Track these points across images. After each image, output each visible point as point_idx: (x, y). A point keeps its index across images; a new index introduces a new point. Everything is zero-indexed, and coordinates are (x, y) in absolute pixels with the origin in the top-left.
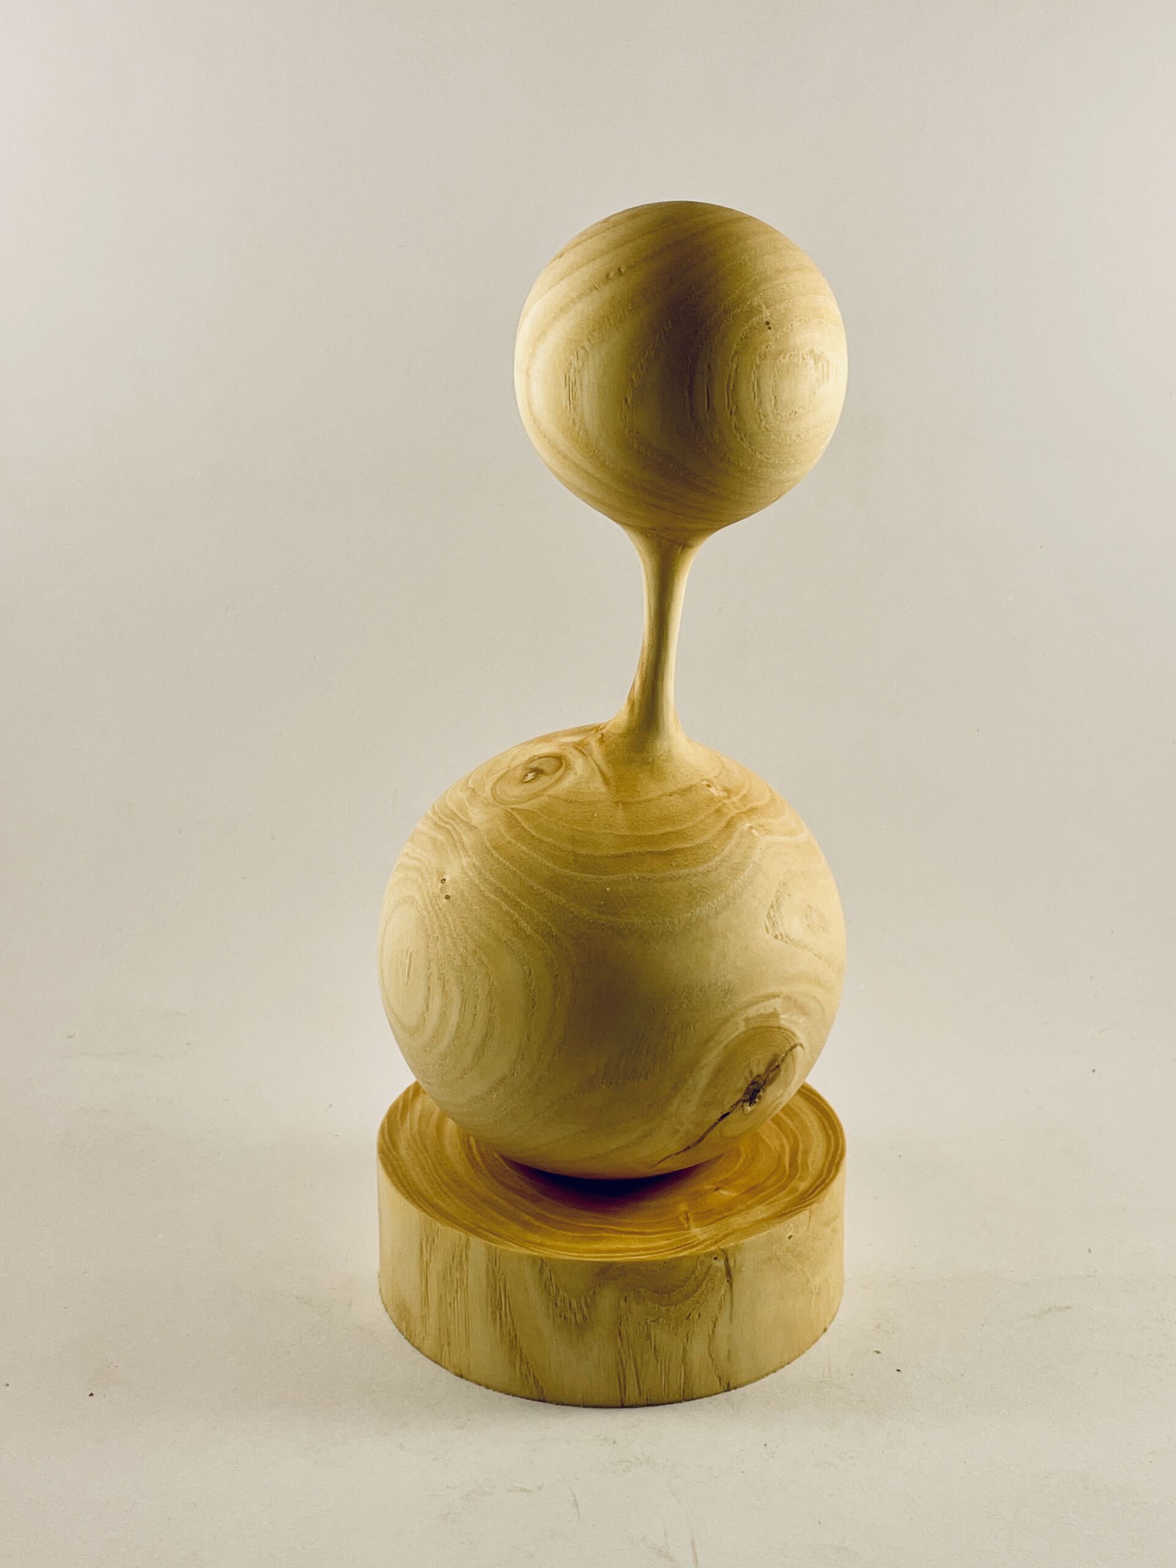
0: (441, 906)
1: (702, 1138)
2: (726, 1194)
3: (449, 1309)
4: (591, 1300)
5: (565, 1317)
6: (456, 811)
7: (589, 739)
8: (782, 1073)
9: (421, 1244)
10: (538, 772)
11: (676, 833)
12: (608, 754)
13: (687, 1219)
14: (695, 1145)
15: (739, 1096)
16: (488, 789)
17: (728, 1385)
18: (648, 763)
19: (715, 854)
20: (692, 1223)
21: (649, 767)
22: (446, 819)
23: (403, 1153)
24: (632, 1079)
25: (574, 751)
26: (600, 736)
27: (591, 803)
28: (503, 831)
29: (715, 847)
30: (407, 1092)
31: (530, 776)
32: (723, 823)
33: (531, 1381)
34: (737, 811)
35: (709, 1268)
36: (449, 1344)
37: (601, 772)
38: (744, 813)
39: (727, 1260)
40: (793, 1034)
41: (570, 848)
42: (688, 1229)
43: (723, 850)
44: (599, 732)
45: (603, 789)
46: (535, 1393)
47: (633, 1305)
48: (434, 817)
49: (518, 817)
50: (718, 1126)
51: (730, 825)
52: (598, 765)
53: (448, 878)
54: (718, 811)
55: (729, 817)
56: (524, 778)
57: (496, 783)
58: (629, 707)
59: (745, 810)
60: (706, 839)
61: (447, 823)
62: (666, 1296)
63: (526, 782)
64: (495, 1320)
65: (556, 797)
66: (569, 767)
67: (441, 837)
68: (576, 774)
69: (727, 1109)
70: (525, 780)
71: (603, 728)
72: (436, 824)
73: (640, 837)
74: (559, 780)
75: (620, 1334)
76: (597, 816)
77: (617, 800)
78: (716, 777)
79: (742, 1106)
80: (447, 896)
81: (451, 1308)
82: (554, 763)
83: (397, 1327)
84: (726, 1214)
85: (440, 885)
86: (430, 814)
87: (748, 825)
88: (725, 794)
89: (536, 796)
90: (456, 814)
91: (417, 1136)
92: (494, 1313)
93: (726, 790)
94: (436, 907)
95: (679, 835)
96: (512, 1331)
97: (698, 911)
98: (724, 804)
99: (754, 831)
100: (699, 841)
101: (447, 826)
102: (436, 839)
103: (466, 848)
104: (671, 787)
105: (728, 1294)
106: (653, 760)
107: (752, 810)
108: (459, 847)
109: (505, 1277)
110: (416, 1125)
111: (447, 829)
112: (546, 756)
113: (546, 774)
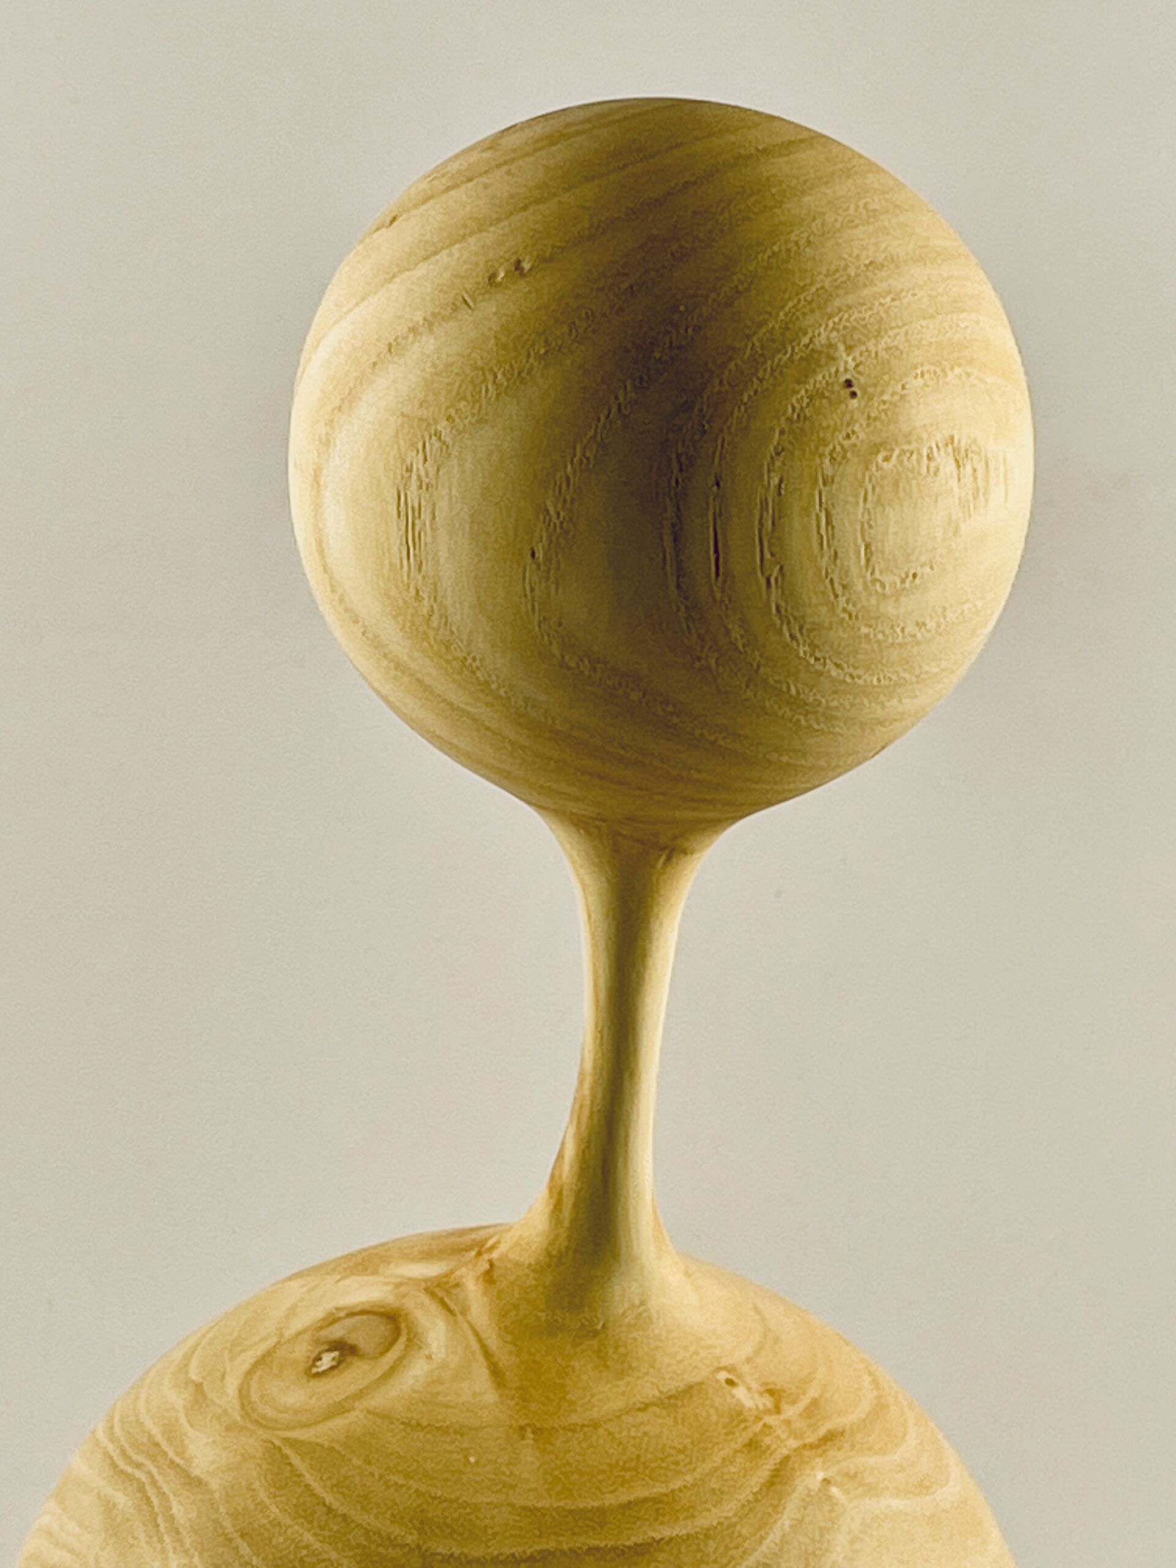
6: (159, 1438)
7: (458, 1273)
10: (345, 1350)
11: (657, 1500)
12: (503, 1313)
16: (232, 1386)
18: (596, 1333)
19: (744, 1552)
21: (594, 1343)
22: (137, 1456)
25: (425, 1299)
26: (487, 1266)
27: (462, 1431)
28: (263, 1495)
29: (744, 1532)
31: (327, 1360)
32: (763, 1473)
34: (797, 1443)
37: (487, 1354)
38: (812, 1446)
43: (762, 1539)
44: (486, 1257)
45: (491, 1397)
48: (110, 1447)
49: (295, 1460)
51: (779, 1477)
52: (480, 1340)
54: (753, 1445)
55: (778, 1457)
56: (312, 1366)
57: (249, 1373)
58: (553, 1201)
59: (811, 1438)
60: (725, 1514)
63: (318, 1375)
65: (386, 1416)
66: (415, 1341)
67: (122, 1499)
68: (429, 1357)
70: (314, 1370)
71: (492, 1248)
72: (114, 1465)
73: (571, 1511)
74: (393, 1370)
76: (477, 1462)
77: (522, 1422)
78: (748, 1360)
82: (382, 1329)
86: (101, 1435)
87: (820, 1475)
88: (768, 1402)
89: (340, 1409)
90: (157, 1445)
93: (771, 1392)
95: (662, 1506)
98: (766, 1426)
99: (834, 1490)
100: (704, 1521)
101: (139, 1474)
102: (114, 1505)
103: (178, 1533)
104: (645, 1389)
106: (604, 1326)
107: (830, 1438)
108: (162, 1529)
111: (138, 1480)
112: (363, 1312)
113: (362, 1357)
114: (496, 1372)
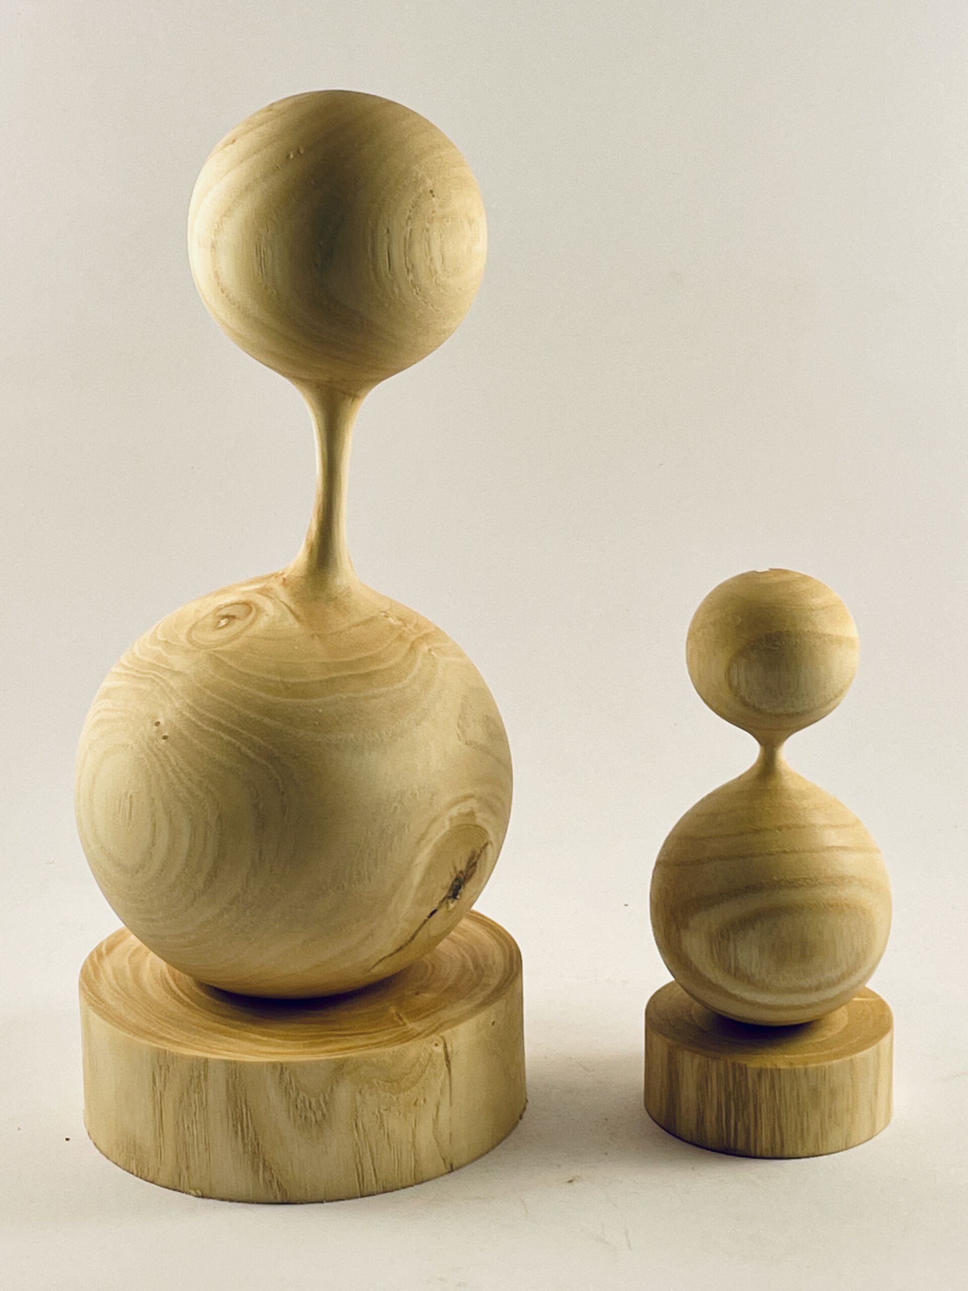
0: (159, 747)
1: (413, 938)
2: (427, 996)
3: (187, 1132)
4: (330, 1096)
5: (306, 1117)
6: (154, 662)
7: (269, 585)
8: (477, 870)
9: (154, 1075)
11: (370, 657)
12: (294, 595)
13: (401, 1019)
14: (407, 944)
15: (444, 894)
16: (183, 638)
17: (451, 1165)
18: (333, 599)
19: (407, 674)
20: (405, 1020)
21: (332, 603)
22: (145, 671)
24: (357, 883)
25: (259, 596)
26: (282, 580)
27: (289, 638)
28: (210, 671)
29: (405, 666)
31: (223, 622)
32: (408, 646)
33: (275, 1186)
34: (415, 637)
35: (430, 1055)
36: (188, 1168)
37: (291, 611)
38: (420, 638)
39: (445, 1047)
40: (487, 832)
41: (278, 678)
42: (405, 1024)
43: (412, 669)
44: (280, 578)
45: (297, 625)
46: (278, 1196)
47: (368, 1097)
49: (222, 658)
50: (428, 922)
51: (413, 648)
52: (286, 606)
53: (162, 721)
54: (400, 638)
55: (410, 642)
56: (218, 625)
57: (189, 632)
59: (420, 635)
60: (397, 660)
61: (148, 674)
62: (395, 1084)
63: (221, 628)
64: (236, 1133)
65: (255, 637)
66: (259, 610)
67: (144, 686)
68: (267, 615)
69: (435, 906)
70: (219, 626)
71: (282, 574)
73: (340, 663)
74: (252, 623)
75: (356, 1125)
77: (312, 633)
78: (389, 609)
79: (447, 903)
80: (164, 736)
81: (190, 1131)
82: (243, 609)
83: (124, 1169)
84: (433, 1010)
85: (155, 728)
87: (427, 648)
88: (400, 623)
89: (236, 637)
90: (155, 665)
92: (235, 1126)
93: (400, 619)
94: (155, 750)
95: (373, 659)
96: (253, 1140)
97: (401, 724)
98: (403, 631)
99: (433, 653)
100: (392, 662)
101: (149, 676)
102: (140, 689)
103: (175, 693)
104: (357, 619)
105: (448, 1078)
106: (335, 597)
107: (425, 635)
108: (167, 692)
109: (245, 1088)
111: (150, 678)
112: (232, 604)
113: (239, 619)
114: (297, 617)
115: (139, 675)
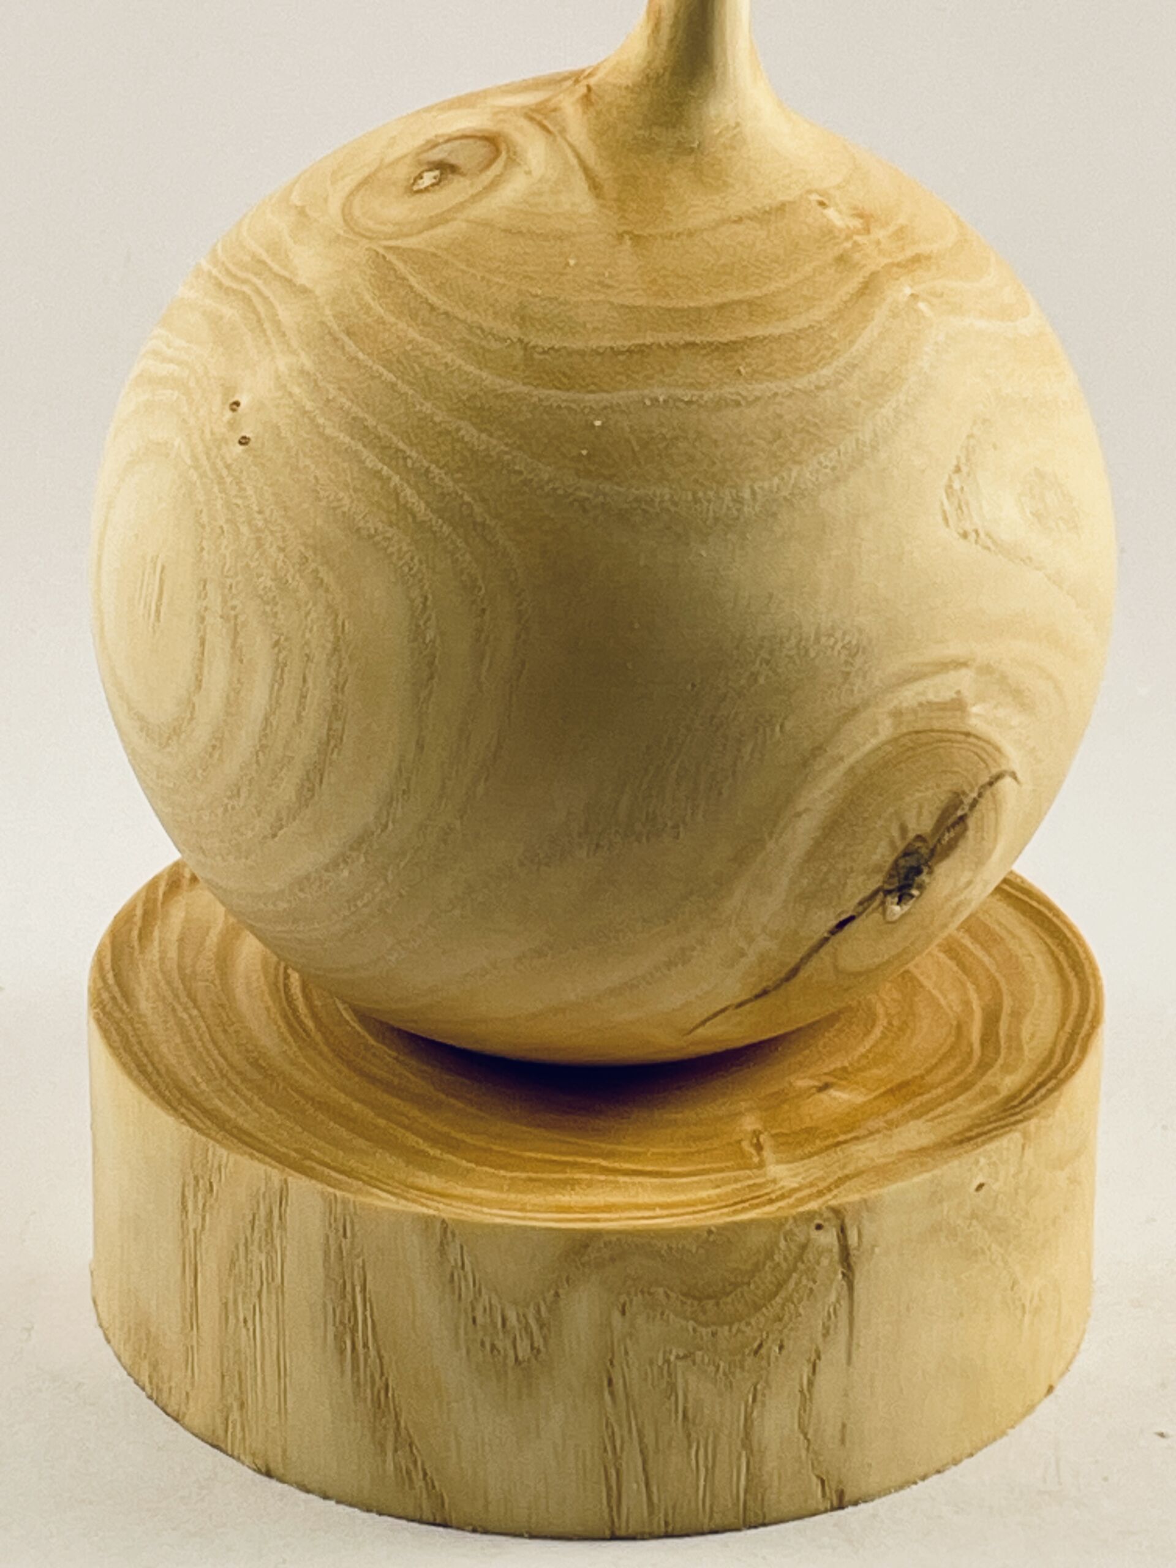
0: (229, 461)
1: (794, 972)
2: (842, 1097)
3: (244, 1331)
4: (550, 1310)
5: (493, 1347)
6: (264, 256)
7: (554, 101)
8: (970, 833)
9: (183, 1196)
10: (446, 169)
11: (750, 303)
12: (601, 133)
13: (759, 1147)
14: (777, 987)
15: (876, 882)
16: (334, 207)
17: (841, 1494)
18: (692, 150)
19: (834, 354)
20: (767, 1153)
21: (691, 160)
22: (242, 274)
23: (145, 1006)
24: (644, 840)
25: (524, 123)
26: (584, 90)
27: (561, 237)
28: (368, 297)
29: (835, 335)
30: (153, 885)
31: (428, 179)
32: (855, 285)
33: (419, 1483)
34: (885, 261)
35: (804, 1247)
36: (242, 1406)
37: (586, 169)
38: (898, 265)
39: (843, 1230)
40: (998, 749)
41: (514, 332)
42: (761, 1165)
43: (852, 342)
44: (585, 82)
45: (589, 206)
46: (425, 1504)
47: (640, 1321)
48: (215, 272)
49: (400, 265)
50: (827, 948)
51: (868, 288)
52: (578, 156)
53: (244, 401)
54: (843, 259)
55: (866, 272)
56: (413, 184)
57: (352, 194)
58: (652, 24)
59: (900, 257)
60: (817, 318)
61: (245, 281)
62: (710, 1304)
63: (419, 191)
64: (342, 1351)
65: (487, 224)
66: (514, 160)
67: (230, 312)
68: (529, 173)
69: (849, 907)
70: (415, 188)
71: (590, 75)
72: (219, 285)
73: (669, 310)
74: (492, 186)
75: (610, 1382)
76: (576, 265)
77: (621, 229)
78: (838, 187)
79: (883, 903)
80: (244, 438)
81: (248, 1330)
82: (482, 150)
83: (129, 1374)
84: (842, 1138)
85: (228, 414)
86: (206, 266)
87: (908, 291)
88: (857, 223)
89: (441, 219)
90: (264, 263)
91: (175, 975)
92: (339, 1338)
93: (860, 216)
94: (220, 464)
95: (755, 308)
96: (377, 1376)
97: (794, 474)
98: (856, 244)
99: (922, 306)
100: (795, 323)
101: (246, 288)
102: (221, 318)
103: (284, 335)
104: (738, 202)
105: (844, 1303)
106: (699, 145)
107: (917, 259)
108: (269, 333)
109: (363, 1261)
110: (173, 953)
111: (244, 293)
112: (465, 137)
113: (463, 175)
114: (595, 187)
115: (227, 282)
